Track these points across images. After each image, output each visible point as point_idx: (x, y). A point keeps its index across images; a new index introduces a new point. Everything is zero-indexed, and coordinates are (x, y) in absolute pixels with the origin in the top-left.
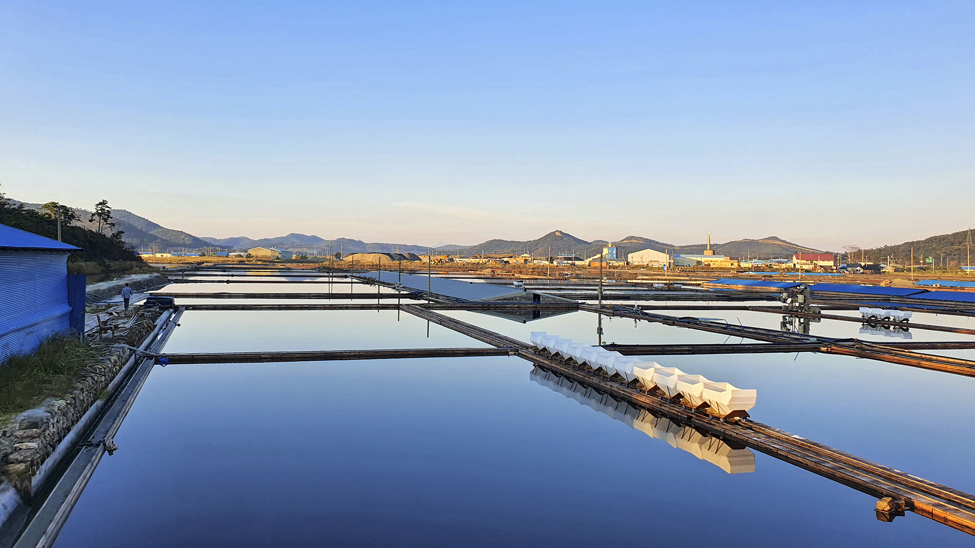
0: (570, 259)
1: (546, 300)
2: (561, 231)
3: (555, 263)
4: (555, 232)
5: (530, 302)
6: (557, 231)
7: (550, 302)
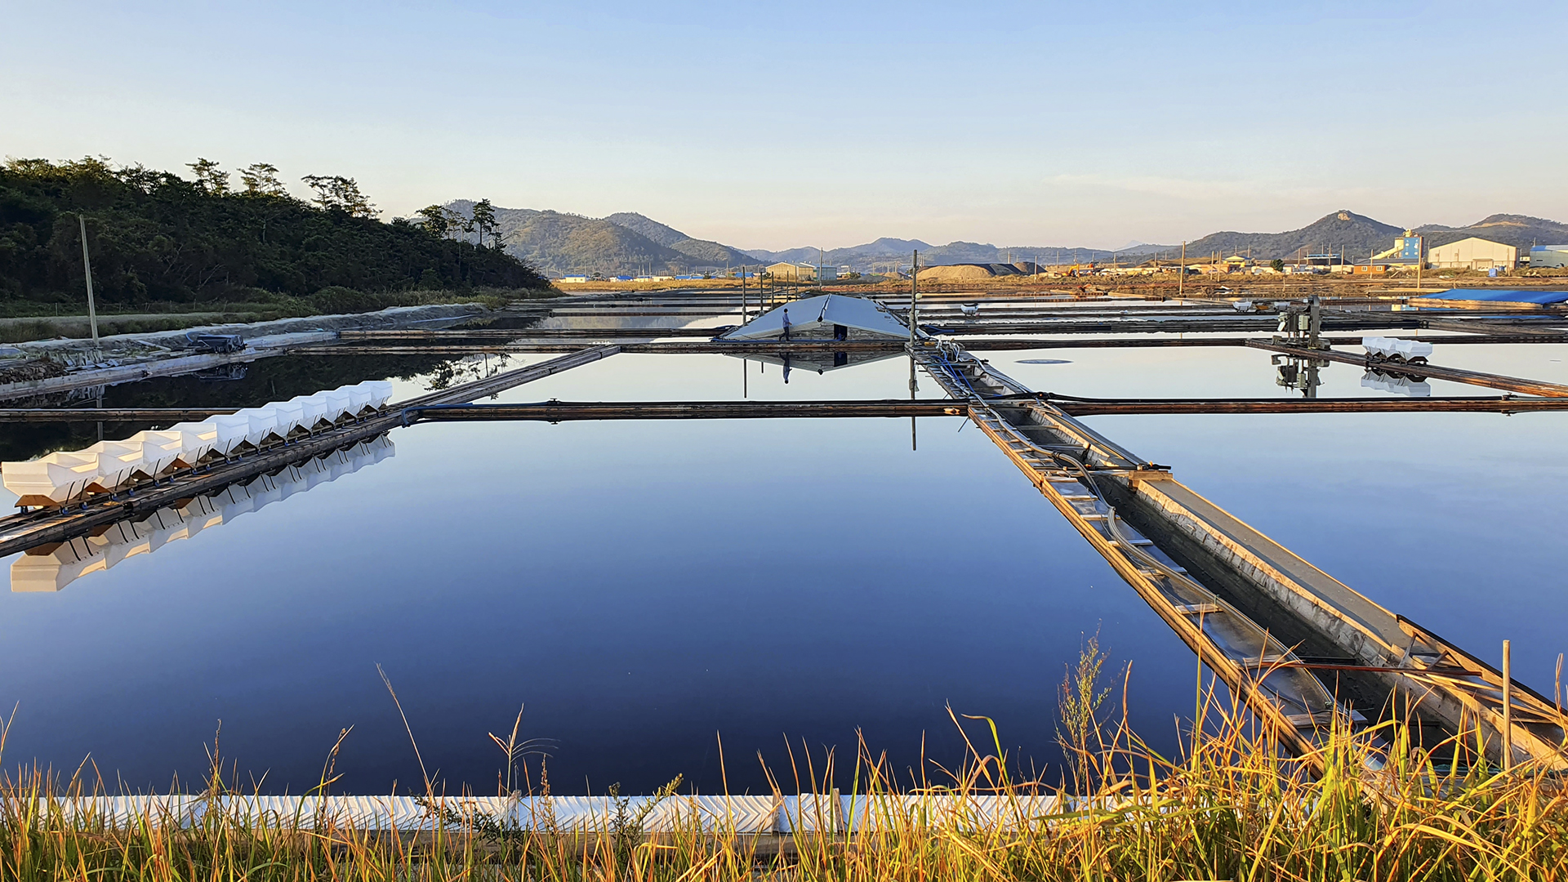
0: (1324, 262)
1: (857, 335)
2: (1349, 212)
3: (1288, 270)
4: (1337, 214)
5: (829, 339)
6: (1341, 212)
7: (866, 338)
